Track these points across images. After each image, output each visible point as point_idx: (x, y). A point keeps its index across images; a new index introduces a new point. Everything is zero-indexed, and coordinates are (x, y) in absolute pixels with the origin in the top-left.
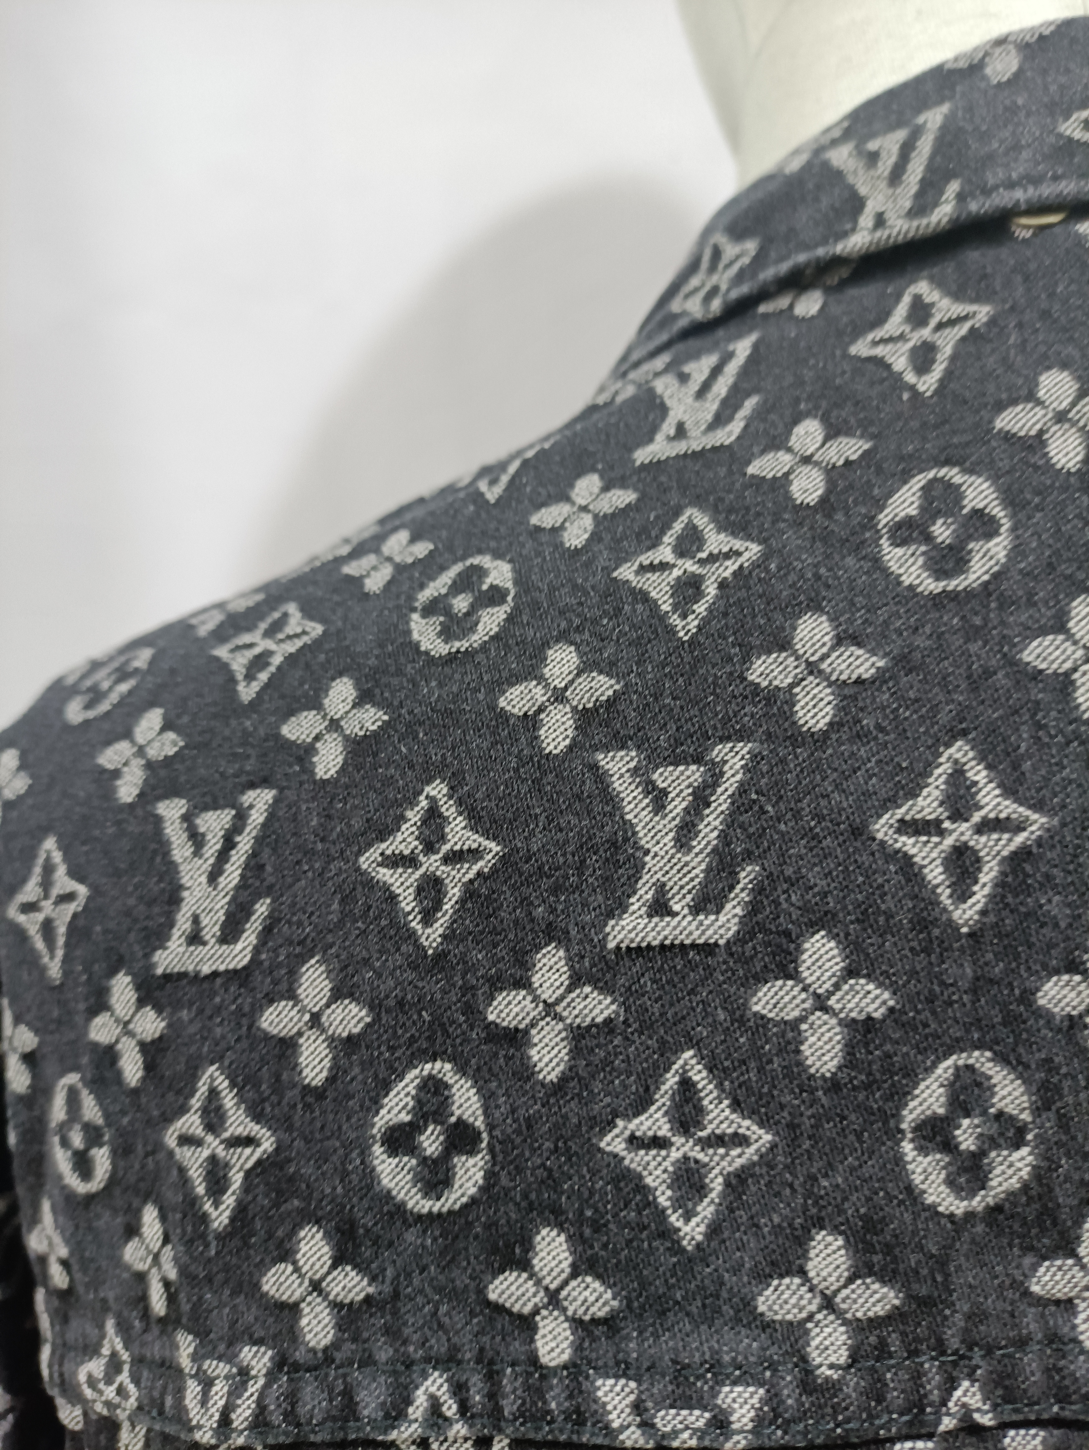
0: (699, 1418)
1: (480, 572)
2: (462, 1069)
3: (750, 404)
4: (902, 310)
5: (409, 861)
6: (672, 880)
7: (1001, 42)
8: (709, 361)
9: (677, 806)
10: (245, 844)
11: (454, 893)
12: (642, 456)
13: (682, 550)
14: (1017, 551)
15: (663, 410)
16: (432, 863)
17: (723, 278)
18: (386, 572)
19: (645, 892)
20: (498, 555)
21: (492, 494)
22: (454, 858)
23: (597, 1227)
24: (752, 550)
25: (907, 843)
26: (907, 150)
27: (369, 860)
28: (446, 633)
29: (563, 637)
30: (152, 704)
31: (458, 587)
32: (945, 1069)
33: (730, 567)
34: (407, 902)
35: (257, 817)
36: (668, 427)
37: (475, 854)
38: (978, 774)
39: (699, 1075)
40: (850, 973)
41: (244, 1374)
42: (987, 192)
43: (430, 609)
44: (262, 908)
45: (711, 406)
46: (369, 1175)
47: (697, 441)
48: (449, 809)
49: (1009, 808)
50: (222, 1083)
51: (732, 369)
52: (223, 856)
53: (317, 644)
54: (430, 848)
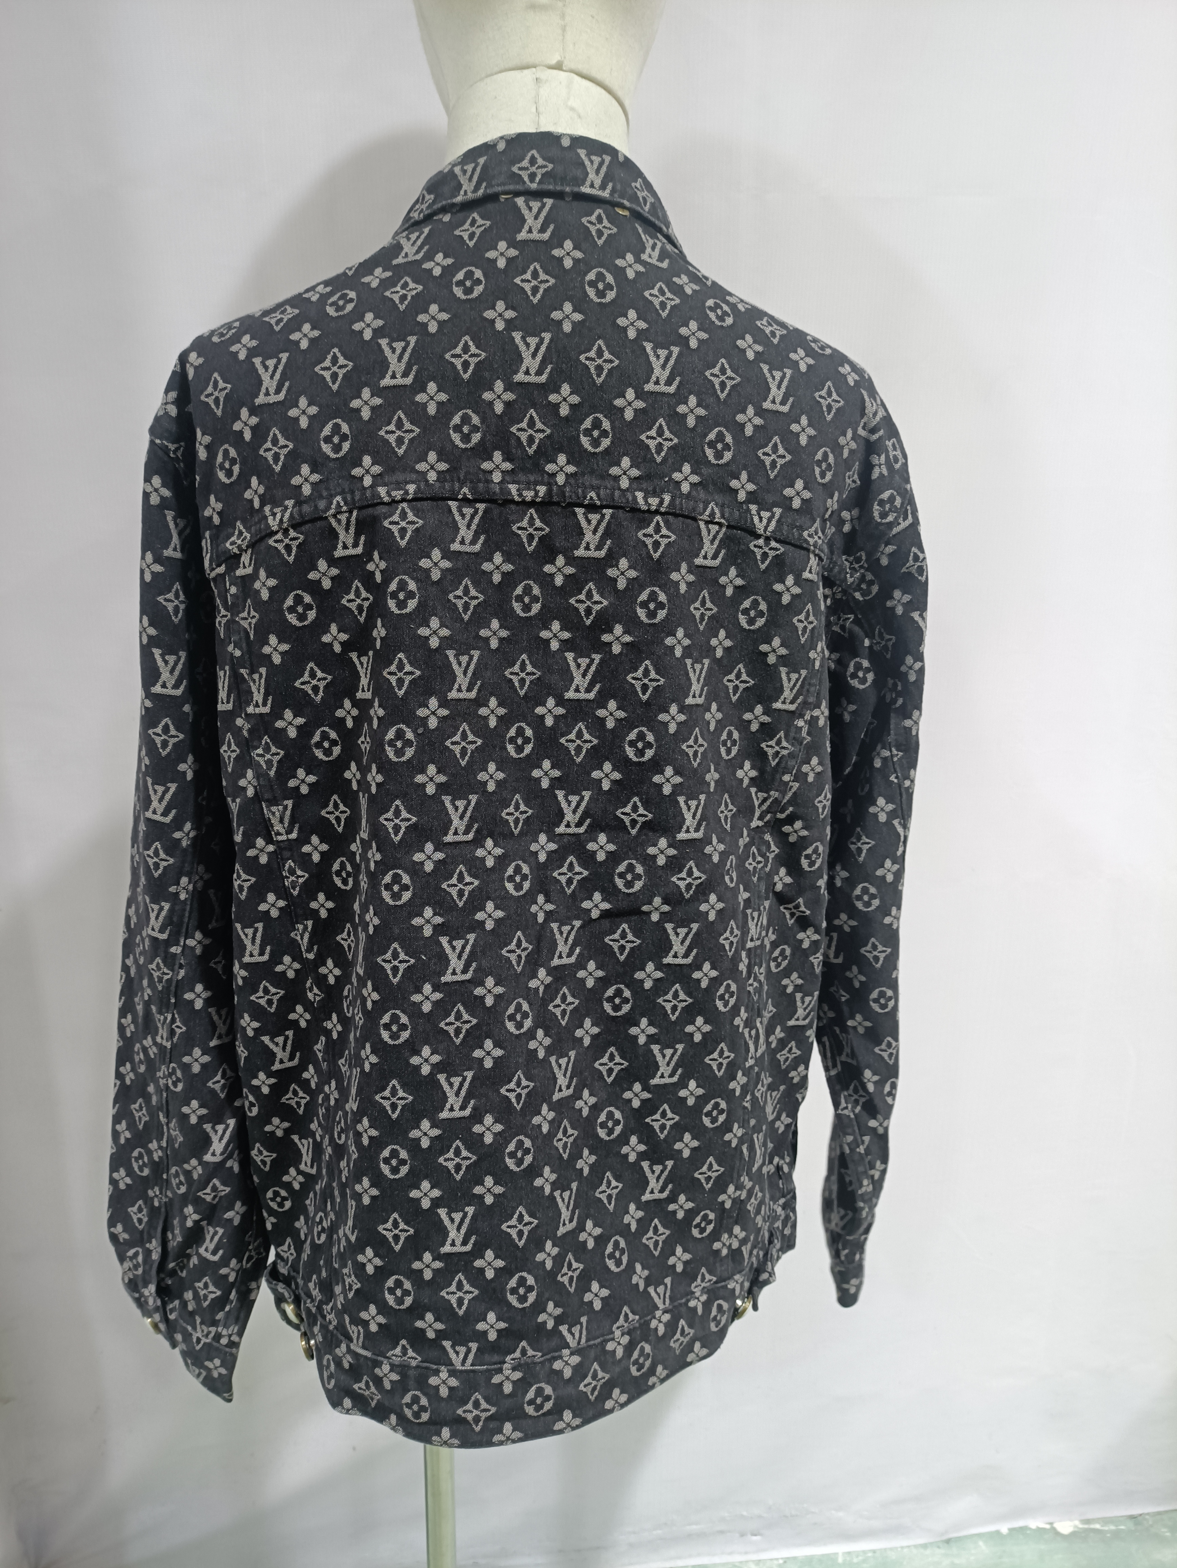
0: (402, 492)
1: (347, 295)
2: (343, 421)
3: (426, 247)
4: (469, 221)
5: (328, 369)
6: (397, 370)
7: (502, 138)
8: (417, 234)
9: (398, 352)
10: (281, 367)
11: (341, 376)
12: (395, 262)
13: (403, 287)
14: (485, 289)
15: (402, 248)
16: (335, 369)
17: (424, 206)
18: (318, 296)
19: (390, 373)
20: (351, 290)
21: (350, 273)
22: (340, 367)
23: (378, 452)
24: (420, 288)
25: (453, 360)
26: (474, 170)
27: (317, 369)
28: (337, 311)
29: (370, 311)
30: (245, 333)
31: (340, 299)
32: (460, 414)
33: (415, 292)
34: (328, 379)
35: (284, 360)
36: (403, 254)
37: (346, 366)
38: (471, 343)
39: (403, 416)
40: (438, 391)
41: (286, 508)
42: (493, 186)
43: (332, 305)
44: (287, 384)
45: (416, 248)
46: (320, 448)
47: (410, 258)
48: (339, 355)
49: (477, 351)
50: (277, 432)
51: (423, 237)
52: (274, 371)
53: (298, 315)
54: (334, 365)
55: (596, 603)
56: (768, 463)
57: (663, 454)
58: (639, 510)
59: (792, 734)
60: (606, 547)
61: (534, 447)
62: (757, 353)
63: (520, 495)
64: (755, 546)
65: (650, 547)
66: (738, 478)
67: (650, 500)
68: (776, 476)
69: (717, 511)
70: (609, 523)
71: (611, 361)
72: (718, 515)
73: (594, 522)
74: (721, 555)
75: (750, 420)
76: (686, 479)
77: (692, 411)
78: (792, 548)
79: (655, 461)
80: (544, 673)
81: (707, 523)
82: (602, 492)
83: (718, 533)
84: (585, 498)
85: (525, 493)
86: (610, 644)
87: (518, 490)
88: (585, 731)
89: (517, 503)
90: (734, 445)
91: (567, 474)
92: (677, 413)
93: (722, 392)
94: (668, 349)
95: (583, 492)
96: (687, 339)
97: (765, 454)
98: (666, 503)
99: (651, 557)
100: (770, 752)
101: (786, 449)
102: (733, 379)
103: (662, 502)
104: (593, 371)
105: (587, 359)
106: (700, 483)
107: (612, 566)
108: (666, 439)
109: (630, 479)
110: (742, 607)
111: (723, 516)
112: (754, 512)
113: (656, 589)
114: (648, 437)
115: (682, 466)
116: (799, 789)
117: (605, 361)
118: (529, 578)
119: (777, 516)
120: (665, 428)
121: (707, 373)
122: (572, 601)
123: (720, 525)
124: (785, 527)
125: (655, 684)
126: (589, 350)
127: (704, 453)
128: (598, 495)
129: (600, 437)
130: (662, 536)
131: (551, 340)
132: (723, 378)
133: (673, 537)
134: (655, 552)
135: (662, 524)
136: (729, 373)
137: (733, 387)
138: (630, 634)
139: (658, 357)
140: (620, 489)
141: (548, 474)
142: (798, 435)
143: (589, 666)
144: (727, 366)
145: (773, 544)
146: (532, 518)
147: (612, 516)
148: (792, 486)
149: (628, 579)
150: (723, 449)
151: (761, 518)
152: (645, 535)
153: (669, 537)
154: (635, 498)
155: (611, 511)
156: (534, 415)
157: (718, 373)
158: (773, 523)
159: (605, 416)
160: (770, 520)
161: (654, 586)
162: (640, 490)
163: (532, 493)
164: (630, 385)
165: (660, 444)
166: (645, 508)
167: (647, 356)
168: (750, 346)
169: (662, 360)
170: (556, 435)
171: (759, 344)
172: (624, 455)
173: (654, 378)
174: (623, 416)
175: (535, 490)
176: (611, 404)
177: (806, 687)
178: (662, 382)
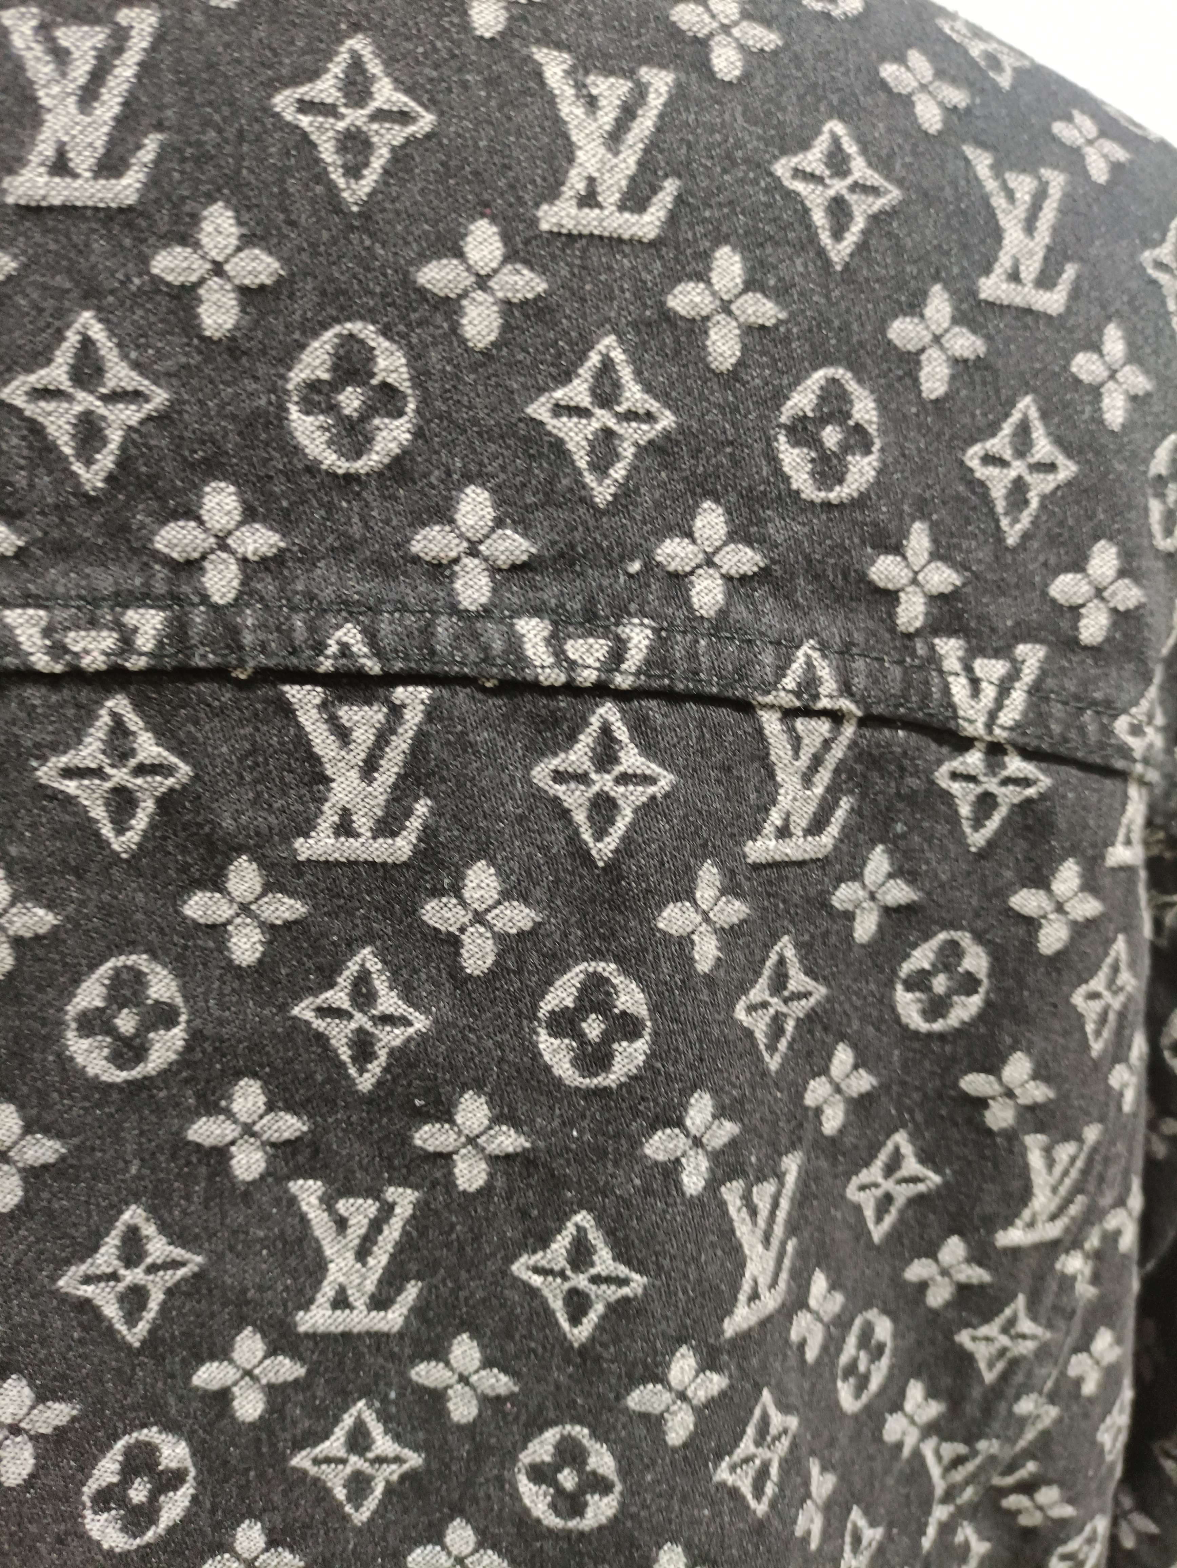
55: (387, 1019)
56: (998, 493)
57: (618, 472)
58: (535, 687)
59: (1048, 1300)
60: (414, 824)
61: (106, 460)
62: (950, 111)
63: (58, 650)
64: (955, 776)
65: (580, 817)
66: (897, 549)
67: (575, 649)
68: (1026, 536)
69: (825, 671)
70: (421, 739)
71: (404, 117)
72: (828, 684)
73: (364, 737)
74: (840, 815)
75: (937, 339)
76: (709, 562)
77: (726, 307)
78: (1074, 773)
79: (587, 501)
80: (216, 1258)
81: (789, 714)
82: (385, 626)
83: (827, 744)
84: (319, 648)
85: (76, 640)
86: (445, 1158)
87: (47, 632)
88: (376, 1429)
89: (51, 680)
90: (883, 431)
91: (244, 561)
92: (668, 317)
93: (838, 234)
94: (630, 74)
95: (312, 629)
96: (702, 44)
97: (989, 459)
98: (635, 657)
99: (584, 856)
100: (982, 1352)
101: (1059, 441)
102: (874, 191)
103: (617, 655)
104: (328, 152)
105: (305, 106)
106: (764, 575)
107: (437, 892)
108: (631, 416)
109: (494, 570)
110: (906, 969)
111: (846, 688)
112: (952, 664)
113: (608, 969)
114: (559, 410)
115: (691, 512)
116: (1059, 1421)
117: (380, 115)
118: (130, 946)
119: (1029, 674)
120: (626, 373)
121: (782, 168)
122: (303, 1010)
123: (836, 717)
124: (1057, 709)
125: (613, 1293)
126: (314, 75)
127: (773, 459)
128: (371, 636)
129: (369, 411)
130: (624, 779)
131: (160, 38)
132: (838, 186)
133: (666, 780)
134: (600, 834)
135: (622, 733)
136: (860, 169)
137: (876, 220)
138: (515, 1123)
139: (592, 103)
140: (454, 609)
141: (168, 562)
142: (1095, 392)
143: (376, 1226)
144: (850, 147)
145: (1015, 765)
146: (119, 728)
147: (432, 713)
148: (1078, 565)
149: (500, 938)
150: (846, 448)
151: (975, 683)
152: (559, 777)
153: (648, 780)
154: (514, 644)
155: (424, 693)
156: (98, 332)
157: (820, 169)
158: (1018, 697)
159: (386, 332)
160: (1004, 688)
161: (599, 955)
162: (537, 611)
163: (108, 640)
164: (483, 209)
165: (608, 434)
166: (557, 677)
167: (551, 100)
168: (923, 87)
169: (607, 117)
170: (192, 410)
171: (954, 81)
172: (469, 478)
173: (575, 182)
174: (455, 329)
175: (118, 626)
176: (407, 281)
177: (1098, 1167)
178: (610, 197)
